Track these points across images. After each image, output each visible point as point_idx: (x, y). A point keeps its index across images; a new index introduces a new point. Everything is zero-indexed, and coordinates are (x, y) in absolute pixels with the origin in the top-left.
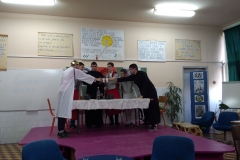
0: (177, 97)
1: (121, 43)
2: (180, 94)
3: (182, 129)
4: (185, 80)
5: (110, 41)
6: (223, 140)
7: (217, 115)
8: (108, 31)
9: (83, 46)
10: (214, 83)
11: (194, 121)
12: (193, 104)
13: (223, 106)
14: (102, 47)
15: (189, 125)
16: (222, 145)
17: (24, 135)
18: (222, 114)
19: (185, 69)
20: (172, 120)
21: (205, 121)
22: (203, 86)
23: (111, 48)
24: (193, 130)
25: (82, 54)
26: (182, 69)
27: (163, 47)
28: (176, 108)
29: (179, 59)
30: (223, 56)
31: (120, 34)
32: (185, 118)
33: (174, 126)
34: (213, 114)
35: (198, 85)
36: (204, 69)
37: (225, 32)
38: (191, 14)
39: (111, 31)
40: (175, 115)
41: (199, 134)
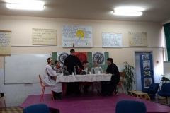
0: (131, 73)
1: (90, 35)
2: (133, 71)
3: (136, 96)
4: (136, 61)
5: (83, 34)
6: (165, 103)
7: (161, 85)
8: (81, 27)
9: (63, 37)
10: (157, 62)
11: (143, 90)
12: (143, 78)
13: (164, 79)
14: (77, 38)
15: (140, 93)
18: (164, 85)
19: (136, 53)
20: (128, 89)
21: (152, 90)
22: (149, 64)
23: (83, 39)
24: (143, 96)
25: (63, 43)
26: (134, 53)
27: (120, 37)
28: (131, 81)
29: (131, 46)
30: (163, 43)
31: (89, 29)
32: (137, 88)
33: (130, 93)
34: (158, 85)
35: (146, 64)
36: (150, 53)
37: (164, 26)
38: (141, 14)
39: (83, 27)
40: (130, 85)
41: (147, 99)
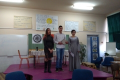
0: (84, 50)
1: (57, 22)
2: (86, 48)
3: (86, 65)
4: (88, 41)
5: (51, 21)
6: (106, 71)
7: (104, 59)
8: (50, 16)
9: (37, 23)
10: (102, 42)
11: (92, 62)
12: (92, 53)
13: (106, 54)
14: (46, 24)
15: (89, 64)
16: (106, 73)
17: (6, 68)
18: (106, 58)
19: (88, 35)
20: (81, 61)
21: (98, 61)
22: (96, 44)
23: (51, 25)
24: (92, 66)
25: (37, 28)
26: (86, 36)
27: (77, 24)
28: (84, 55)
29: (85, 31)
30: (106, 30)
31: (56, 17)
32: (88, 60)
33: (83, 64)
34: (102, 58)
35: (94, 43)
36: (97, 36)
37: (108, 18)
38: (91, 9)
39: (52, 16)
40: (83, 58)
41: (95, 68)
